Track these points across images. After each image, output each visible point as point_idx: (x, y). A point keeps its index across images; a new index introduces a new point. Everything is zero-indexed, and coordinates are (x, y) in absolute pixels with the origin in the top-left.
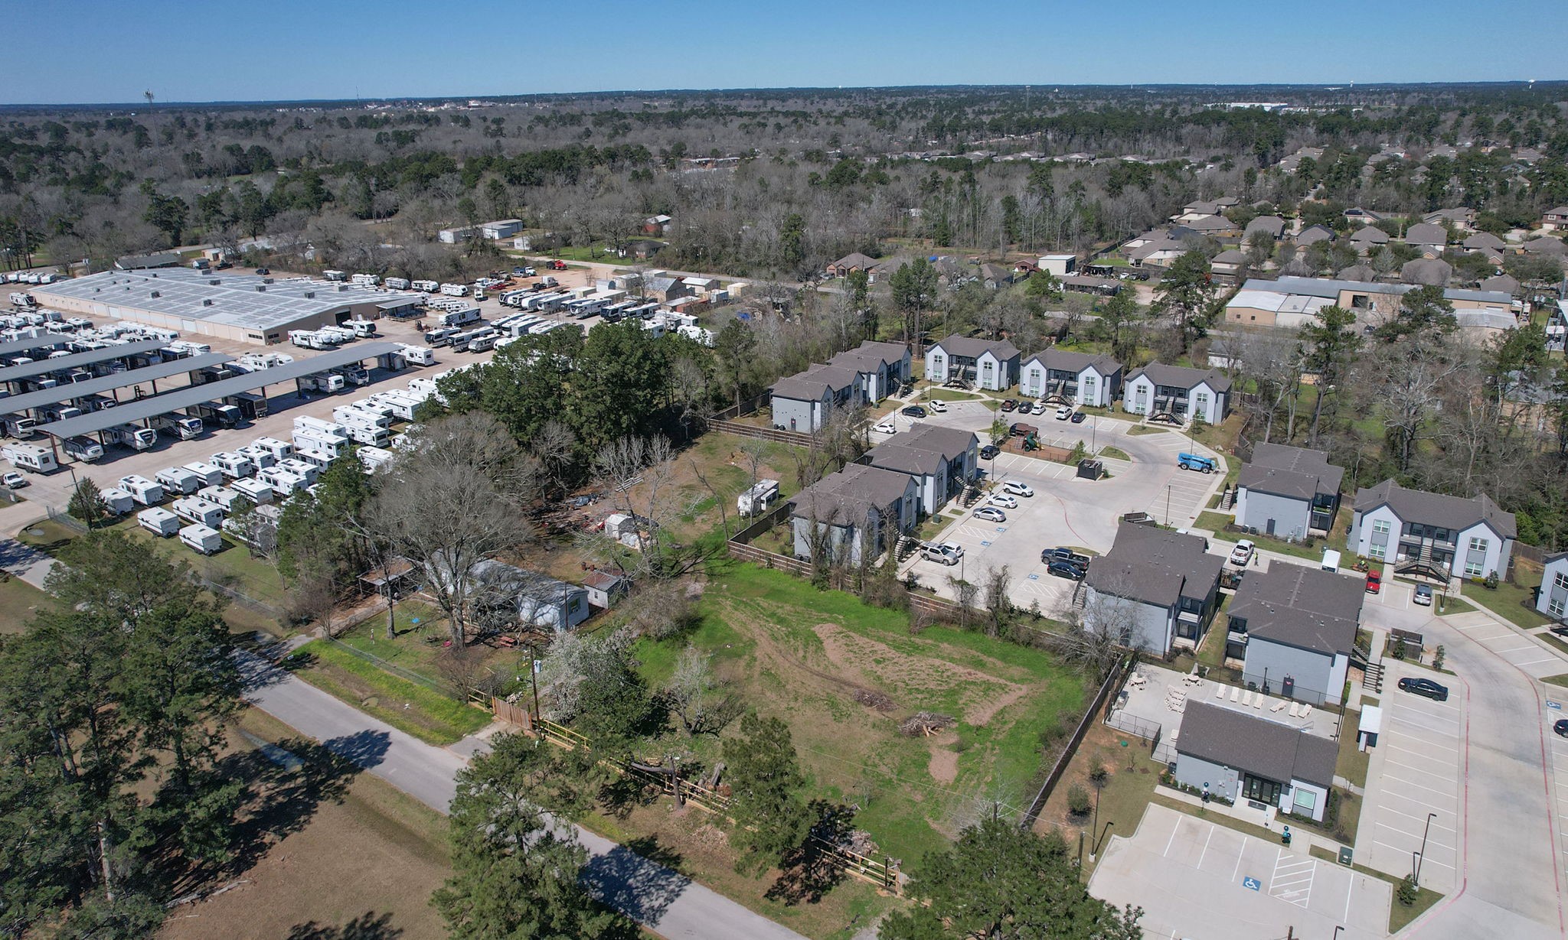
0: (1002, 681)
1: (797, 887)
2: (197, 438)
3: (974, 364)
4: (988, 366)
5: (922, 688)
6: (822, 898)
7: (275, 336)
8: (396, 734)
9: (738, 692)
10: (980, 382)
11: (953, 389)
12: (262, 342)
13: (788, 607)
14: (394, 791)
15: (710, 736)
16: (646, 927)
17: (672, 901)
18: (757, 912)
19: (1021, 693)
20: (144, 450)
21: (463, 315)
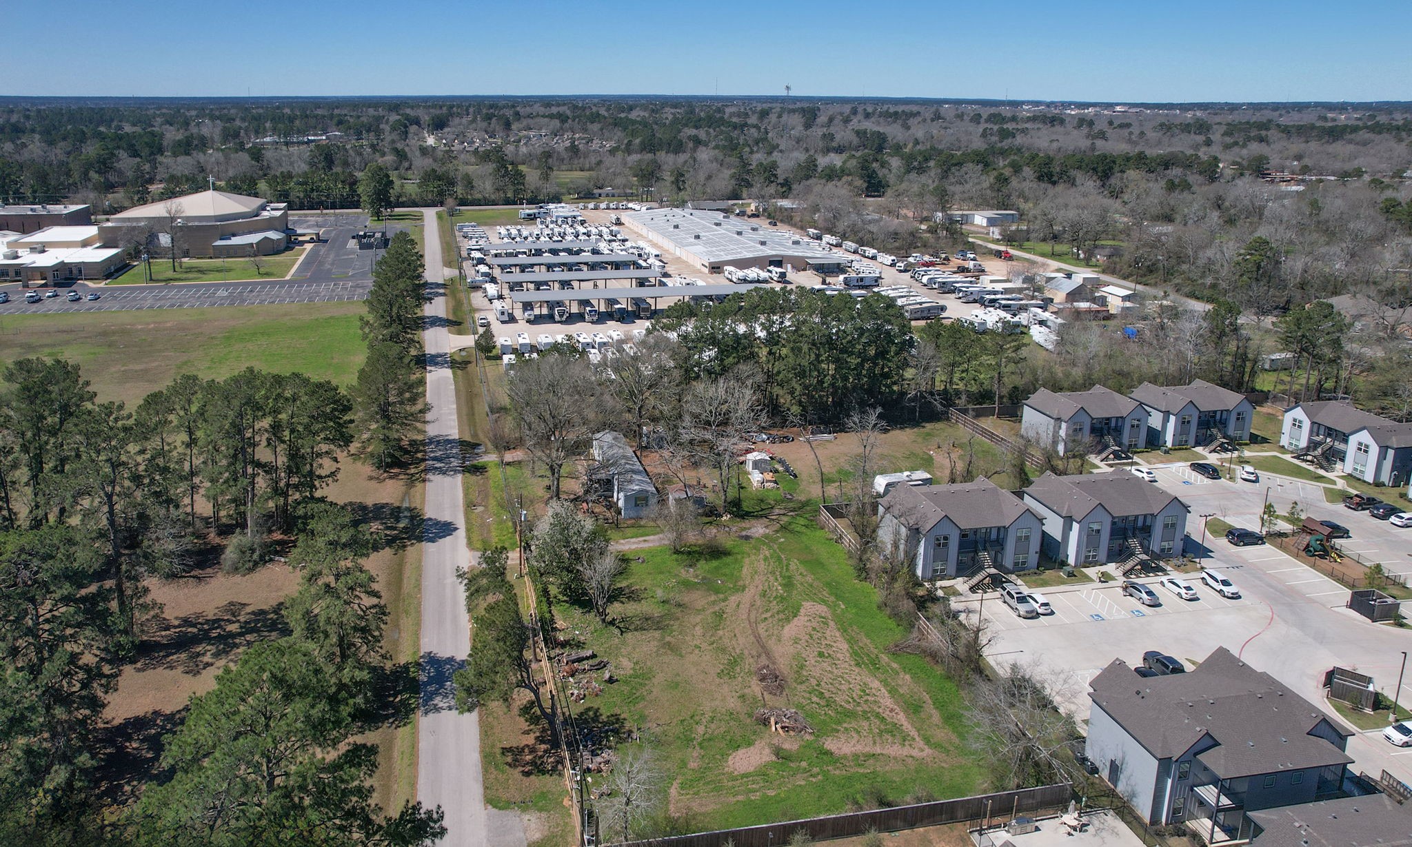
0: (914, 733)
1: (529, 758)
2: (593, 322)
3: (1345, 440)
4: (1363, 449)
5: (827, 695)
6: (532, 777)
7: (716, 268)
8: (461, 534)
9: (679, 615)
10: (1348, 466)
11: (1304, 465)
12: (706, 270)
13: (810, 579)
14: (420, 561)
15: (617, 631)
16: (420, 713)
17: (450, 709)
18: (482, 751)
19: (915, 753)
20: (559, 322)
21: (862, 279)
